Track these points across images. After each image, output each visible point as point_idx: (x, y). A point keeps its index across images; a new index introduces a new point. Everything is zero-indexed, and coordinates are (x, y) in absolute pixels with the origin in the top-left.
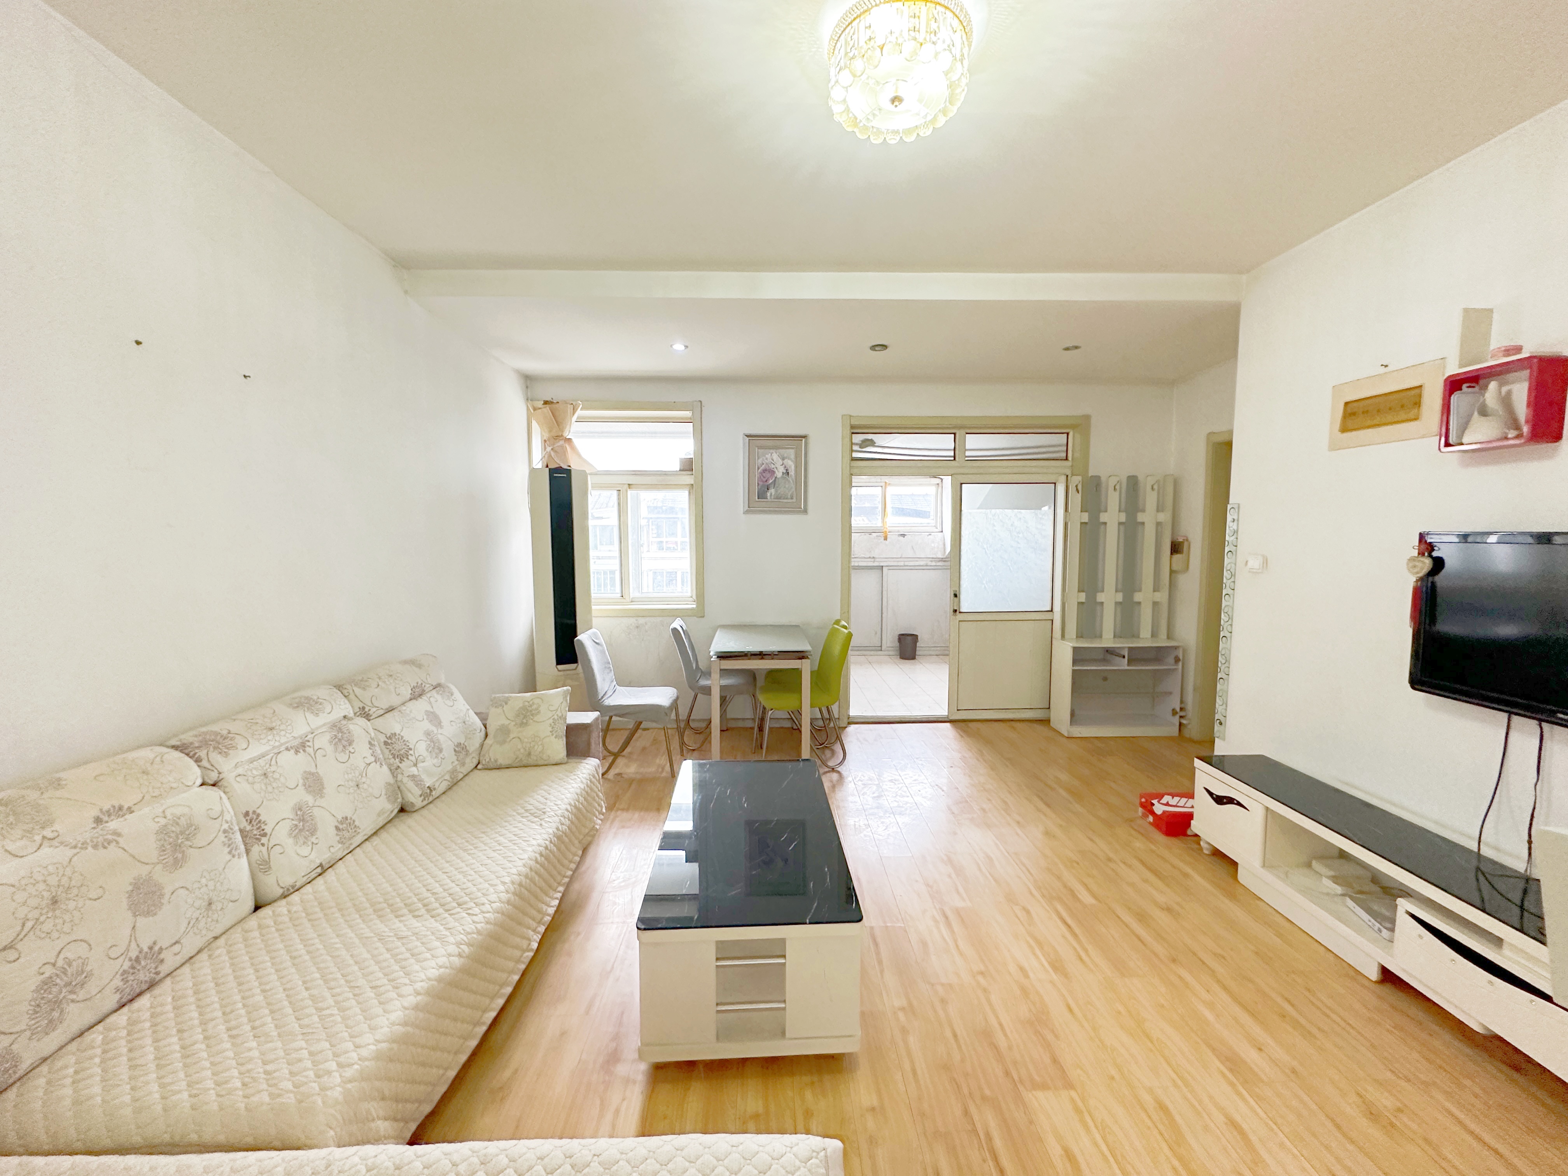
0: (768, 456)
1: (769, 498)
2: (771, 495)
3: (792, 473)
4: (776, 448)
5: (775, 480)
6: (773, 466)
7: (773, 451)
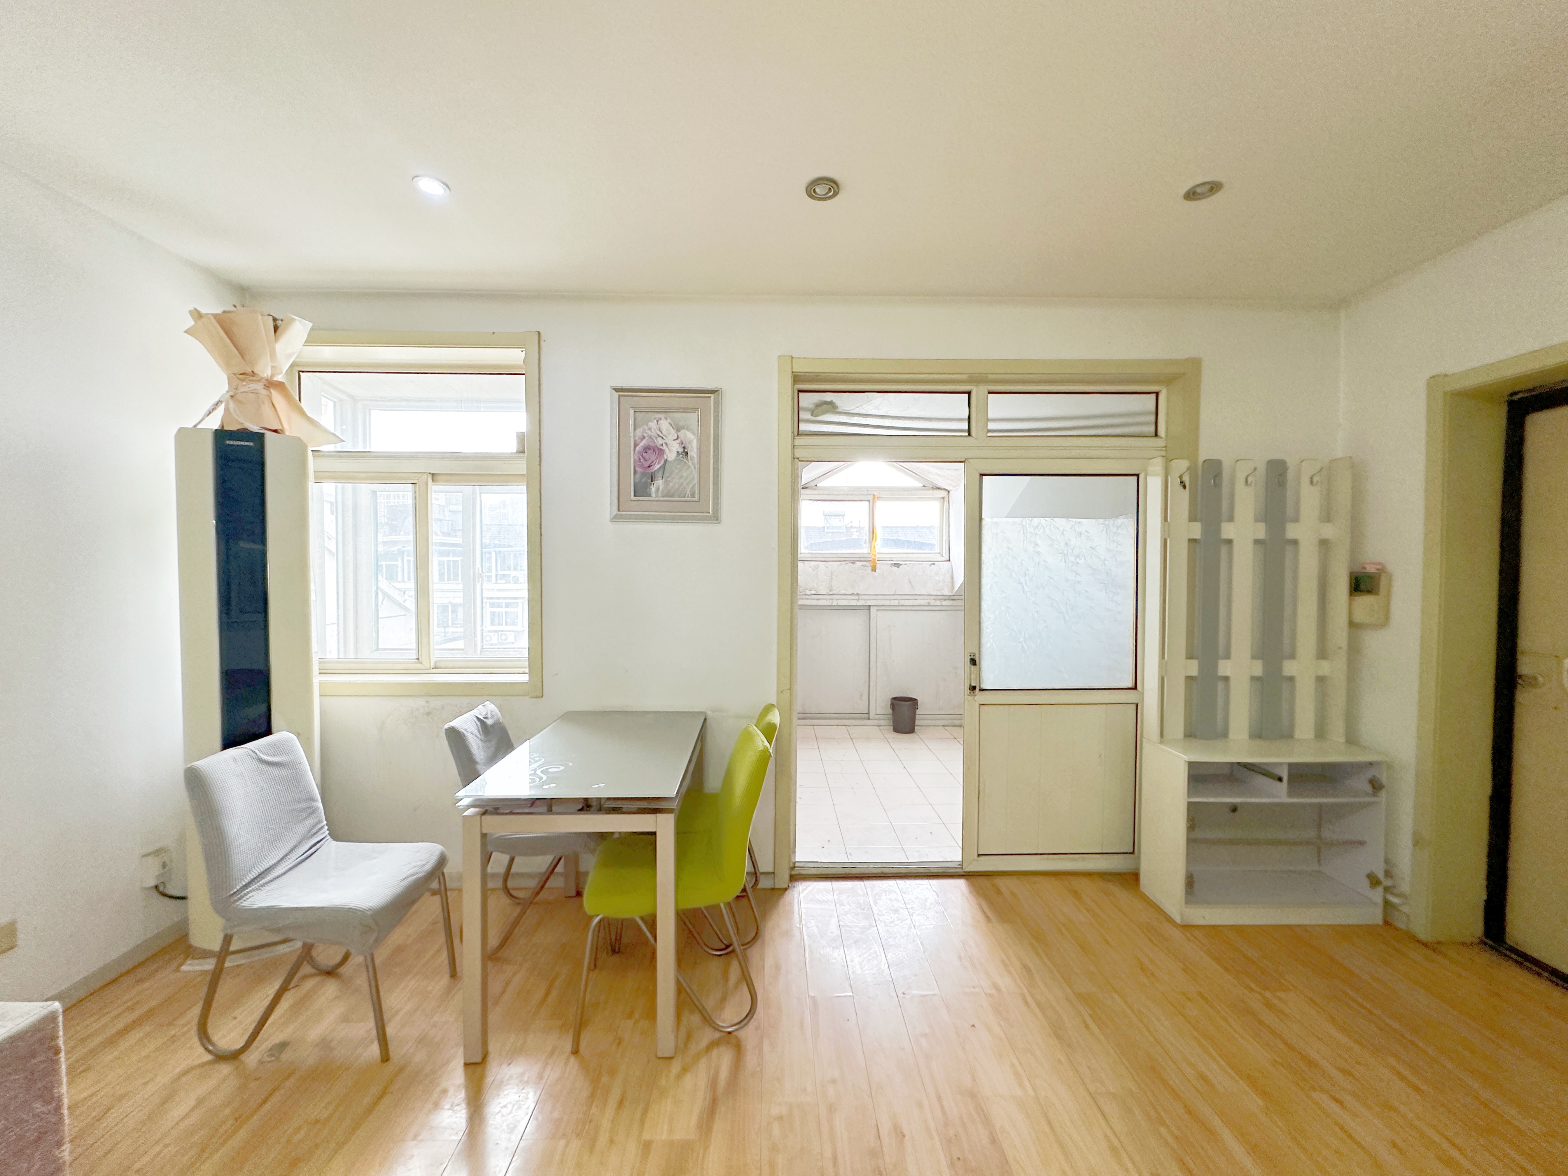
0: (653, 424)
1: (653, 495)
2: (658, 489)
3: (693, 453)
4: (666, 411)
5: (664, 466)
6: (660, 441)
7: (662, 416)
